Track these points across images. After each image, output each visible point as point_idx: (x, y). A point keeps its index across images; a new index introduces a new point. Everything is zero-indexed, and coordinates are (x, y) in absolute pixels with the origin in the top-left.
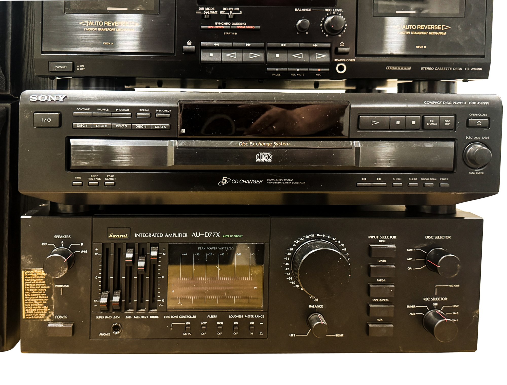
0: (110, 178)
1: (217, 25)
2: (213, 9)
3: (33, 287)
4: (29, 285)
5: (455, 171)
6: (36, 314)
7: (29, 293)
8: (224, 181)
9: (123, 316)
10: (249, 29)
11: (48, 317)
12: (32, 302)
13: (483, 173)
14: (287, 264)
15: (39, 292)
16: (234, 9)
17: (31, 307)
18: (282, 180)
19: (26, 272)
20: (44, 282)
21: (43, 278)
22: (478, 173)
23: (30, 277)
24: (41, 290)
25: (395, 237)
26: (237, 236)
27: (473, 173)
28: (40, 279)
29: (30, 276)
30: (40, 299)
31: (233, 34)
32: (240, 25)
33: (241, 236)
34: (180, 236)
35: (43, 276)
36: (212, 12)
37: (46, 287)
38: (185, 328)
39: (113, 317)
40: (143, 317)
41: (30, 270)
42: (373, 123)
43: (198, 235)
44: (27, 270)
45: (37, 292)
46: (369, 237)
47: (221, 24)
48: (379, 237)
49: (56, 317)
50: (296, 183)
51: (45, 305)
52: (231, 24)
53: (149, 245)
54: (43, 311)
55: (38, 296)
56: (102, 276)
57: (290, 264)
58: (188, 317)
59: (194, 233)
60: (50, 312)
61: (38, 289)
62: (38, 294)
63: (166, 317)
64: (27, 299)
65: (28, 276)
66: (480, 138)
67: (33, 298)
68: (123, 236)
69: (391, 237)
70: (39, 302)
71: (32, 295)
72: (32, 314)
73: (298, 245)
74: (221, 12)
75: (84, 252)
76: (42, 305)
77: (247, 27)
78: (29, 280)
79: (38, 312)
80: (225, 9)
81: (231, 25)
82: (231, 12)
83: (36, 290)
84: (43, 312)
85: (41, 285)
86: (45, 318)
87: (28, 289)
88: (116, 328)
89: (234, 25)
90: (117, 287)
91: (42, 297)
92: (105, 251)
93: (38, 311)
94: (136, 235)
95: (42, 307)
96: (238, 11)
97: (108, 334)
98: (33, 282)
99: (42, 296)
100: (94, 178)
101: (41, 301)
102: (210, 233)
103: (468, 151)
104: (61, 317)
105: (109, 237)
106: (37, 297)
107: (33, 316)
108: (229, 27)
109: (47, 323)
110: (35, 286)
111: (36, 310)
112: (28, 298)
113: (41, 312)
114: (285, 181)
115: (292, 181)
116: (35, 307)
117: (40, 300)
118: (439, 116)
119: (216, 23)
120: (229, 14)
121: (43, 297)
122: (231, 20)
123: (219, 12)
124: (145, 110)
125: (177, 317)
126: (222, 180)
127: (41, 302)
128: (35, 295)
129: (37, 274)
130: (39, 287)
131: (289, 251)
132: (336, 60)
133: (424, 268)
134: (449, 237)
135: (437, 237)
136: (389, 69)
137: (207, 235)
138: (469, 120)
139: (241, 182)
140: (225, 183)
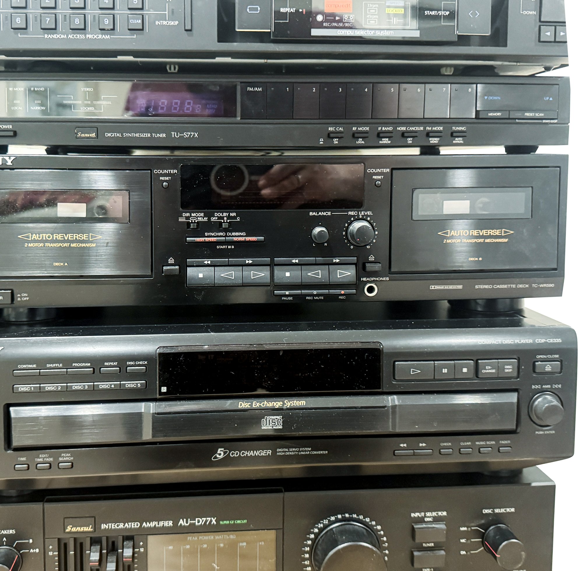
0: (66, 457)
1: (208, 237)
2: (202, 214)
5: (518, 431)
8: (220, 453)
10: (250, 242)
13: (554, 432)
14: (307, 556)
16: (229, 215)
18: (297, 449)
22: (548, 432)
25: (445, 513)
26: (239, 522)
27: (541, 433)
31: (230, 247)
32: (239, 236)
33: (245, 521)
34: (163, 525)
36: (200, 219)
42: (413, 371)
43: (187, 523)
46: (413, 515)
47: (213, 234)
48: (425, 515)
50: (315, 453)
52: (226, 234)
53: (121, 538)
57: (310, 556)
59: (181, 520)
66: (549, 386)
69: (440, 513)
73: (321, 530)
74: (213, 219)
75: (35, 550)
77: (248, 239)
80: (218, 215)
81: (226, 236)
82: (225, 218)
89: (230, 236)
94: (103, 526)
96: (234, 218)
100: (44, 458)
102: (203, 519)
103: (536, 403)
105: (67, 530)
108: (224, 238)
114: (302, 451)
115: (310, 451)
118: (497, 361)
119: (206, 234)
120: (223, 221)
122: (226, 230)
123: (209, 219)
124: (112, 363)
126: (217, 453)
131: (309, 539)
132: (364, 279)
133: (482, 550)
134: (513, 510)
135: (497, 511)
136: (433, 288)
137: (199, 522)
138: (537, 363)
139: (243, 454)
140: (221, 456)
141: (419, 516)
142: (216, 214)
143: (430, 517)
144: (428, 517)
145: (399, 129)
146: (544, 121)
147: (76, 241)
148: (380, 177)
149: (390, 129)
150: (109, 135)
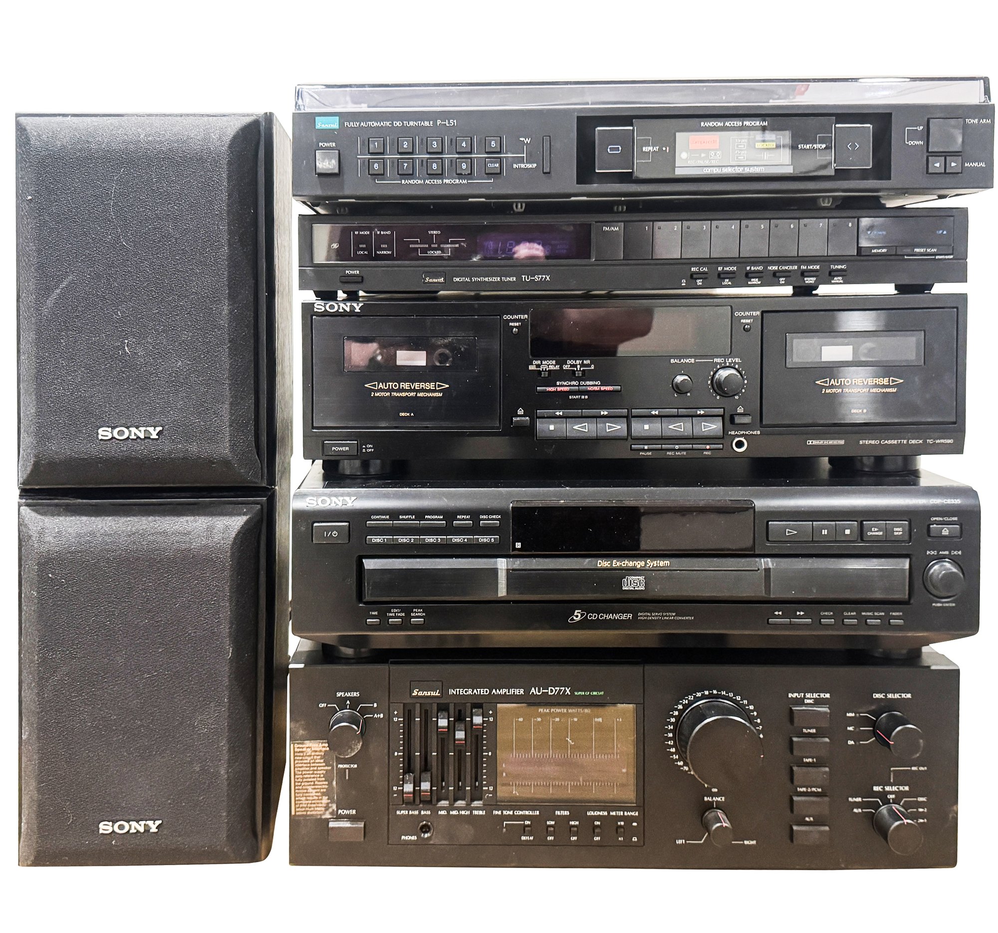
0: (417, 613)
1: (560, 386)
2: (554, 362)
3: (308, 769)
4: (300, 765)
5: (912, 601)
6: (310, 808)
7: (301, 776)
8: (577, 615)
9: (435, 811)
10: (605, 391)
11: (327, 812)
12: (305, 791)
13: (954, 605)
14: (671, 735)
15: (316, 776)
16: (583, 362)
17: (304, 798)
18: (660, 614)
19: (296, 746)
20: (322, 761)
21: (321, 755)
22: (947, 605)
23: (302, 754)
24: (319, 772)
25: (828, 696)
26: (595, 693)
27: (939, 605)
28: (317, 756)
29: (302, 752)
30: (316, 785)
31: (583, 397)
32: (592, 385)
33: (602, 693)
34: (514, 693)
35: (321, 751)
36: (551, 367)
37: (326, 768)
38: (524, 830)
39: (420, 812)
40: (463, 813)
41: (303, 744)
42: (789, 532)
43: (539, 692)
44: (298, 744)
45: (312, 776)
46: (790, 695)
47: (565, 383)
48: (805, 696)
49: (340, 811)
50: (680, 618)
51: (323, 794)
52: (579, 383)
53: (469, 705)
54: (321, 803)
55: (314, 782)
56: (403, 751)
57: (674, 735)
58: (527, 813)
59: (533, 689)
60: (330, 805)
61: (314, 770)
62: (314, 778)
63: (496, 812)
64: (297, 786)
65: (299, 752)
66: (947, 553)
67: (306, 784)
68: (433, 694)
69: (822, 695)
70: (315, 790)
71: (304, 780)
72: (305, 808)
73: (686, 707)
74: (565, 367)
75: (379, 716)
76: (319, 794)
77: (603, 388)
78: (301, 758)
79: (314, 805)
80: (570, 362)
81: (579, 385)
82: (578, 366)
83: (311, 772)
84: (320, 805)
85: (318, 765)
86: (324, 814)
87: (299, 771)
88: (425, 829)
89: (583, 385)
90: (426, 768)
91: (319, 783)
92: (408, 715)
93: (314, 803)
94: (451, 692)
95: (320, 798)
96: (589, 365)
97: (414, 838)
98: (305, 761)
99: (319, 781)
100: (395, 613)
101: (318, 788)
102: (556, 688)
103: (932, 571)
104: (346, 812)
105: (413, 694)
106: (312, 783)
107: (307, 811)
108: (577, 388)
109: (327, 821)
110: (310, 767)
111: (310, 802)
112: (300, 784)
113: (318, 805)
114: (665, 616)
115: (674, 616)
116: (308, 798)
117: (316, 787)
118: (884, 522)
119: (558, 383)
120: (575, 369)
121: (321, 783)
122: (579, 379)
123: (561, 367)
124: (465, 517)
125: (511, 813)
126: (573, 615)
127: (319, 790)
128: (310, 780)
129: (313, 749)
130: (316, 768)
131: (673, 716)
132: (733, 433)
133: (873, 741)
134: (909, 696)
135: (890, 696)
136: (810, 443)
137: (552, 691)
138: (931, 526)
139: (601, 616)
140: (578, 619)
141: (798, 697)
142: (569, 362)
143: (811, 699)
144: (808, 699)
145: (770, 268)
146: (937, 257)
147: (423, 390)
148: (748, 321)
149: (760, 268)
150: (458, 279)
